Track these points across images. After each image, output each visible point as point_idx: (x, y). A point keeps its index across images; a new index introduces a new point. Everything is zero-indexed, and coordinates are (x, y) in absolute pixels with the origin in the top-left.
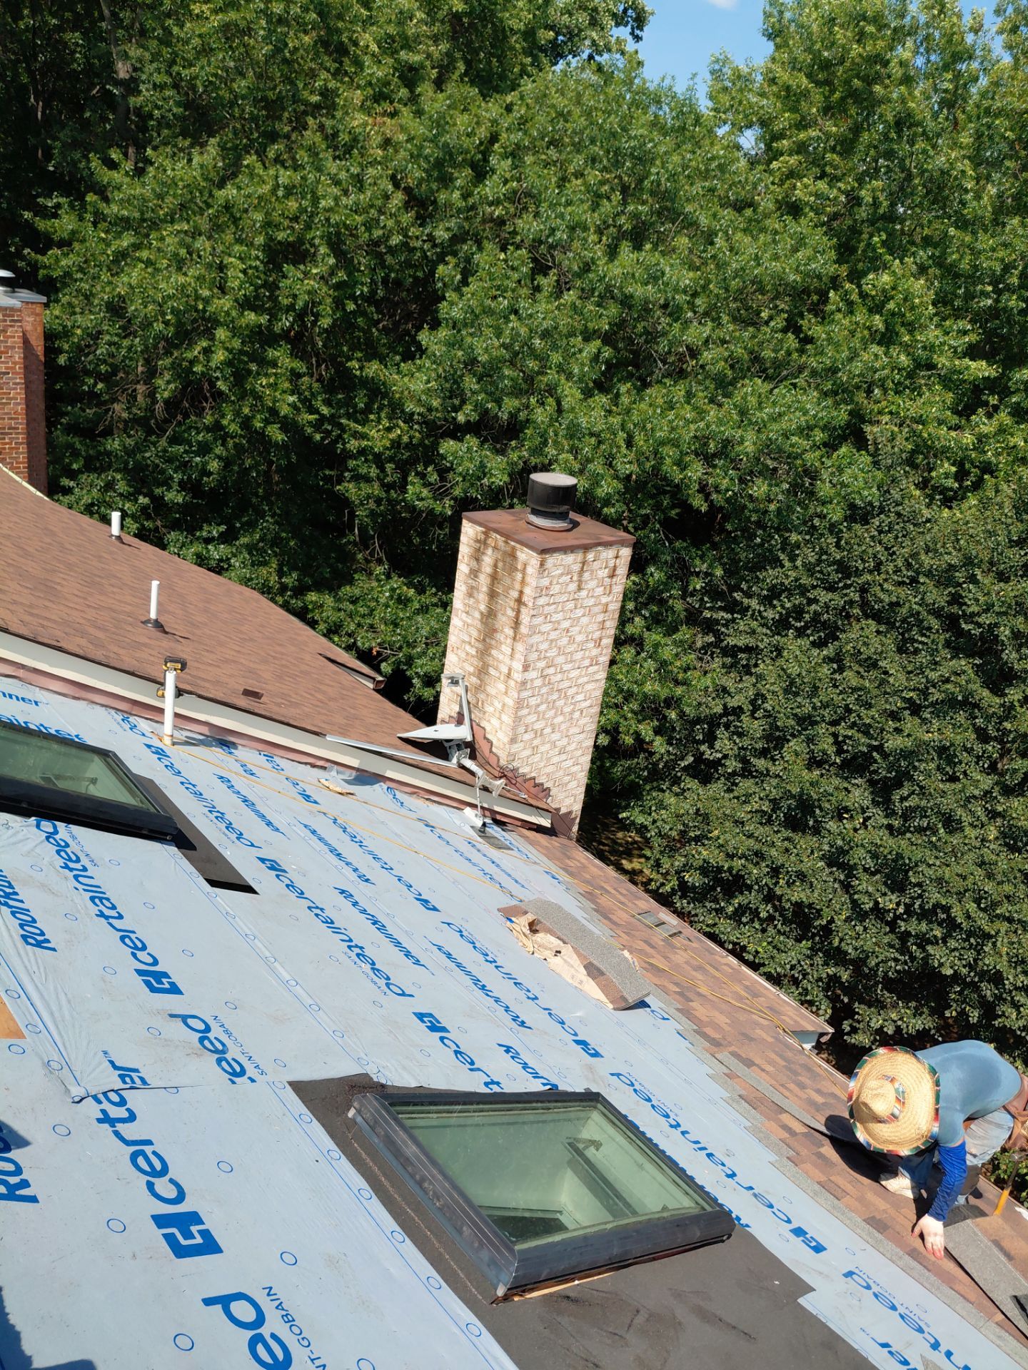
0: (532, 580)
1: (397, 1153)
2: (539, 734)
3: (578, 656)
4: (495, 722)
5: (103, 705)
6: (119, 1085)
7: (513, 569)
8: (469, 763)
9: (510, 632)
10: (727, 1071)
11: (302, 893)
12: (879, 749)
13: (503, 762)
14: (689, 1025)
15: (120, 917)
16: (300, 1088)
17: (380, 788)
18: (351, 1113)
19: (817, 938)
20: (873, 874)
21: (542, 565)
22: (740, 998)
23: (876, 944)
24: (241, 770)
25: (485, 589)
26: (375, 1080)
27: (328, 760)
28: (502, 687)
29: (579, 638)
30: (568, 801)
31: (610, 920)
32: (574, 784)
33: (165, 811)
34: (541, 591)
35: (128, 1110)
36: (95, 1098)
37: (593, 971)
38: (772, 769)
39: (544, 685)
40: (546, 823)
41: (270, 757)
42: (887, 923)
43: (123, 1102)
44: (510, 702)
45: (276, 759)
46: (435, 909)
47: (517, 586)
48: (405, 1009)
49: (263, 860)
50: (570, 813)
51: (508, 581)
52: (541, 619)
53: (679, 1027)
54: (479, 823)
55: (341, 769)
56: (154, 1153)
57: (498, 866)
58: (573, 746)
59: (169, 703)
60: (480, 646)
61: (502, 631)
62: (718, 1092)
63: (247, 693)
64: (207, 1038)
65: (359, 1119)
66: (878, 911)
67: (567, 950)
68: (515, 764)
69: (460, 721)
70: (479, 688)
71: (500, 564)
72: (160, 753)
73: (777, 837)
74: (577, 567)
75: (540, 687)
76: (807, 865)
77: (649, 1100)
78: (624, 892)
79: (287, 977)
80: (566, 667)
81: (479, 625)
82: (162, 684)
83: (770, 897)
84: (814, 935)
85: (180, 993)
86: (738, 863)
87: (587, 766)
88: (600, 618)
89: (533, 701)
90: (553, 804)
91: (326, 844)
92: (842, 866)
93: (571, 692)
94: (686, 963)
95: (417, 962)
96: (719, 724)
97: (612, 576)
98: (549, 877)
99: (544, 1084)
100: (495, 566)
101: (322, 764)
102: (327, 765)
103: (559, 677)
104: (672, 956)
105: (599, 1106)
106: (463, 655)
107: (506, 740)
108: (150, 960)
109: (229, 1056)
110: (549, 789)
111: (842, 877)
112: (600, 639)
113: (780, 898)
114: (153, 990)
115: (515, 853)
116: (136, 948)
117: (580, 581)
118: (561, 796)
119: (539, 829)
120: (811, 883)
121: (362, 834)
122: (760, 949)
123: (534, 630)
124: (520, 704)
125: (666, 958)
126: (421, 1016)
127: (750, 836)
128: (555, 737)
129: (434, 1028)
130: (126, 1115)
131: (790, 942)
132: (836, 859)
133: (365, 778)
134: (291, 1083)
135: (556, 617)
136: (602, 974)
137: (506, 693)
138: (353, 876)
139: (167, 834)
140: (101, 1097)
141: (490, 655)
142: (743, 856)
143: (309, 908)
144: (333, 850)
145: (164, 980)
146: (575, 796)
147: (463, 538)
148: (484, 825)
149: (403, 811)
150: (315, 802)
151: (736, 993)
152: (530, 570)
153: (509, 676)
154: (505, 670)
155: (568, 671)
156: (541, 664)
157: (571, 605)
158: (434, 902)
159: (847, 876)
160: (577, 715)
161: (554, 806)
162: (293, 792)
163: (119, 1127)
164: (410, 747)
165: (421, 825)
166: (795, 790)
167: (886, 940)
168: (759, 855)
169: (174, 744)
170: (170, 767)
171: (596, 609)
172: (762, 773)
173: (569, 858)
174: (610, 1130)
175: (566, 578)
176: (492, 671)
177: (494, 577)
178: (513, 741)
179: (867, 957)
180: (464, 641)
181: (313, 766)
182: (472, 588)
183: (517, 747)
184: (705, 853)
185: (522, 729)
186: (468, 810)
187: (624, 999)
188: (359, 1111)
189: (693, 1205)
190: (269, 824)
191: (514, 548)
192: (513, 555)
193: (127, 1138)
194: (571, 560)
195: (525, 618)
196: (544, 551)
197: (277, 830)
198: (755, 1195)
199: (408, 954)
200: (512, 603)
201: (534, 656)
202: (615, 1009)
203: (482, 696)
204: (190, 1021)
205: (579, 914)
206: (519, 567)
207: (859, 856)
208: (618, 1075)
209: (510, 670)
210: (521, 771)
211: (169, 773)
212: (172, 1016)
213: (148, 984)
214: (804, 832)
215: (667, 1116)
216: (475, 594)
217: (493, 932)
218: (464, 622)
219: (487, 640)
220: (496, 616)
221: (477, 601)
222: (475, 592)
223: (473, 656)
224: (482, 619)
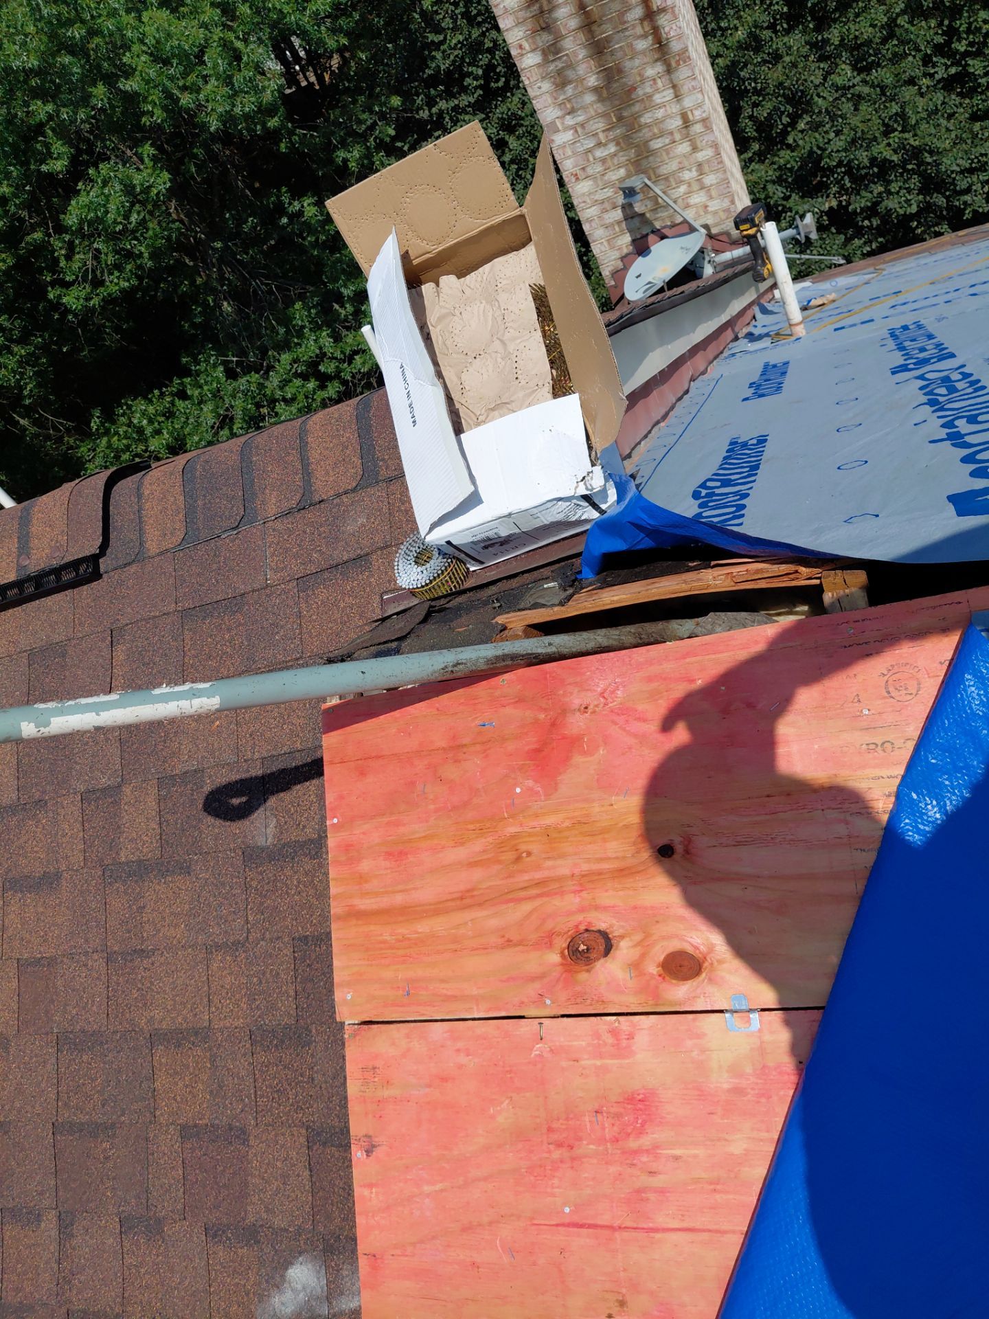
25: (582, 55)
28: (683, 148)
44: (706, 154)
51: (613, 9)
60: (619, 132)
61: (643, 81)
81: (600, 108)
100: (581, 6)
106: (598, 168)
107: (726, 203)
137: (694, 149)
141: (641, 128)
153: (687, 124)
154: (677, 122)
176: (656, 144)
177: (589, 24)
180: (590, 151)
182: (560, 71)
200: (639, 29)
203: (657, 189)
216: (570, 74)
218: (574, 128)
219: (625, 114)
220: (621, 72)
221: (580, 81)
222: (568, 72)
223: (614, 155)
224: (600, 95)
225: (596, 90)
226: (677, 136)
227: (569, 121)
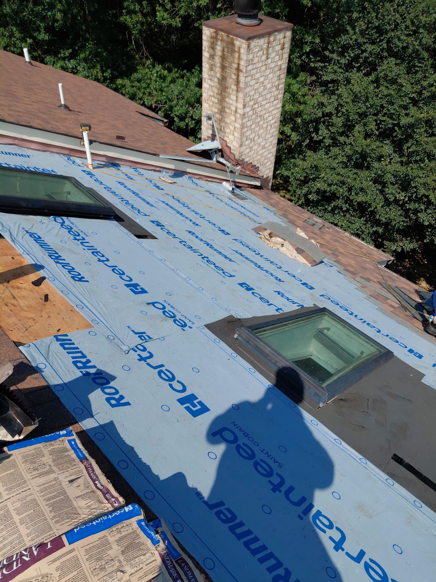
0: (244, 57)
1: (261, 352)
2: (252, 140)
3: (268, 96)
4: (231, 137)
5: (57, 153)
6: (140, 342)
7: (233, 51)
8: (222, 160)
9: (234, 87)
10: (361, 285)
11: (174, 236)
12: (398, 125)
13: (237, 157)
14: (341, 268)
15: (108, 260)
16: (209, 326)
17: (185, 177)
18: (236, 336)
19: (368, 216)
20: (394, 185)
21: (249, 47)
22: (355, 251)
23: (395, 215)
24: (126, 177)
25: (218, 65)
26: (236, 317)
27: (161, 167)
28: (233, 118)
29: (269, 86)
30: (267, 172)
31: (296, 225)
32: (269, 163)
33: (107, 205)
34: (250, 62)
35: (148, 352)
36: (133, 349)
37: (299, 251)
38: (348, 141)
39: (253, 114)
40: (258, 184)
41: (135, 169)
42: (399, 206)
43: (145, 349)
44: (238, 126)
45: (138, 169)
46: (228, 234)
47: (236, 61)
48: (233, 283)
49: (153, 222)
50: (268, 177)
51: (230, 59)
52: (250, 78)
53: (338, 269)
54: (231, 189)
55: (167, 171)
56: (166, 370)
57: (245, 208)
58: (268, 144)
59: (87, 148)
60: (220, 97)
61: (230, 87)
62: (362, 295)
63: (118, 137)
64: (165, 311)
65: (240, 338)
66: (396, 201)
67: (286, 243)
68: (242, 157)
69: (213, 138)
70: (221, 120)
71: (226, 50)
72: (89, 173)
73: (349, 174)
74: (265, 46)
75: (252, 116)
76: (365, 184)
77: (338, 304)
78: (297, 211)
79: (185, 277)
80: (263, 103)
81: (218, 85)
82: (82, 139)
83: (348, 200)
84: (366, 215)
85: (147, 292)
86: (333, 188)
87: (275, 154)
88: (278, 73)
89: (249, 124)
90: (260, 174)
91: (175, 210)
92: (381, 183)
93: (266, 116)
94: (331, 239)
95: (231, 260)
96: (320, 123)
97: (283, 49)
98: (266, 210)
99: (298, 306)
100: (223, 51)
101: (158, 169)
102: (161, 169)
103: (260, 109)
104: (324, 237)
105: (326, 313)
106: (211, 103)
107: (237, 146)
108: (129, 279)
109: (177, 318)
110: (258, 167)
111: (380, 188)
112: (278, 85)
113: (352, 201)
114: (136, 293)
115: (249, 200)
116: (120, 274)
117: (267, 54)
118: (264, 170)
119: (256, 187)
120: (366, 192)
121: (187, 202)
122: (344, 224)
123: (247, 85)
124: (243, 126)
125: (322, 238)
126: (241, 285)
127: (339, 174)
128: (260, 141)
129: (249, 289)
130: (148, 355)
131: (357, 219)
132: (378, 180)
133: (178, 174)
134: (205, 326)
135: (258, 76)
136: (304, 251)
137: (235, 121)
138: (191, 224)
139: (111, 216)
140: (135, 348)
141: (225, 101)
142: (336, 184)
143: (180, 242)
144: (178, 212)
145: (138, 287)
146: (269, 169)
147: (204, 37)
148: (233, 189)
149: (199, 188)
150: (162, 189)
151: (352, 249)
152: (242, 51)
153: (236, 112)
154: (234, 109)
155: (264, 105)
156: (251, 103)
157: (263, 68)
158: (227, 230)
159: (383, 187)
160: (269, 127)
161: (261, 175)
162: (151, 185)
163: (148, 361)
164: (193, 155)
165: (208, 193)
166: (359, 150)
167: (399, 213)
168: (343, 183)
169: (94, 168)
170: (96, 180)
171: (276, 69)
172: (342, 144)
173: (271, 199)
174: (334, 322)
175: (261, 53)
176: (227, 110)
177: (223, 58)
178: (241, 146)
179: (391, 221)
180: (210, 96)
181: (155, 171)
182: (212, 65)
183: (243, 148)
184: (319, 185)
185: (244, 139)
186: (224, 183)
187: (315, 261)
188: (239, 335)
189: (376, 350)
190: (148, 203)
191: (232, 39)
192: (232, 43)
193: (154, 365)
194: (262, 42)
195: (242, 79)
196: (249, 39)
197: (152, 206)
198: (390, 338)
199: (226, 257)
200: (234, 71)
201: (248, 99)
202: (311, 266)
203: (223, 124)
204: (156, 305)
205: (283, 224)
206: (236, 50)
207: (389, 178)
208: (323, 295)
209: (236, 108)
210: (246, 160)
211: (97, 184)
212: (148, 304)
213: (132, 290)
214: (362, 170)
215: (347, 310)
216: (214, 69)
217: (253, 239)
218: (210, 85)
219: (223, 93)
220: (226, 79)
221: (215, 73)
222: (214, 67)
223: (216, 103)
224: (219, 82)
226: (233, 113)
227: (209, 82)
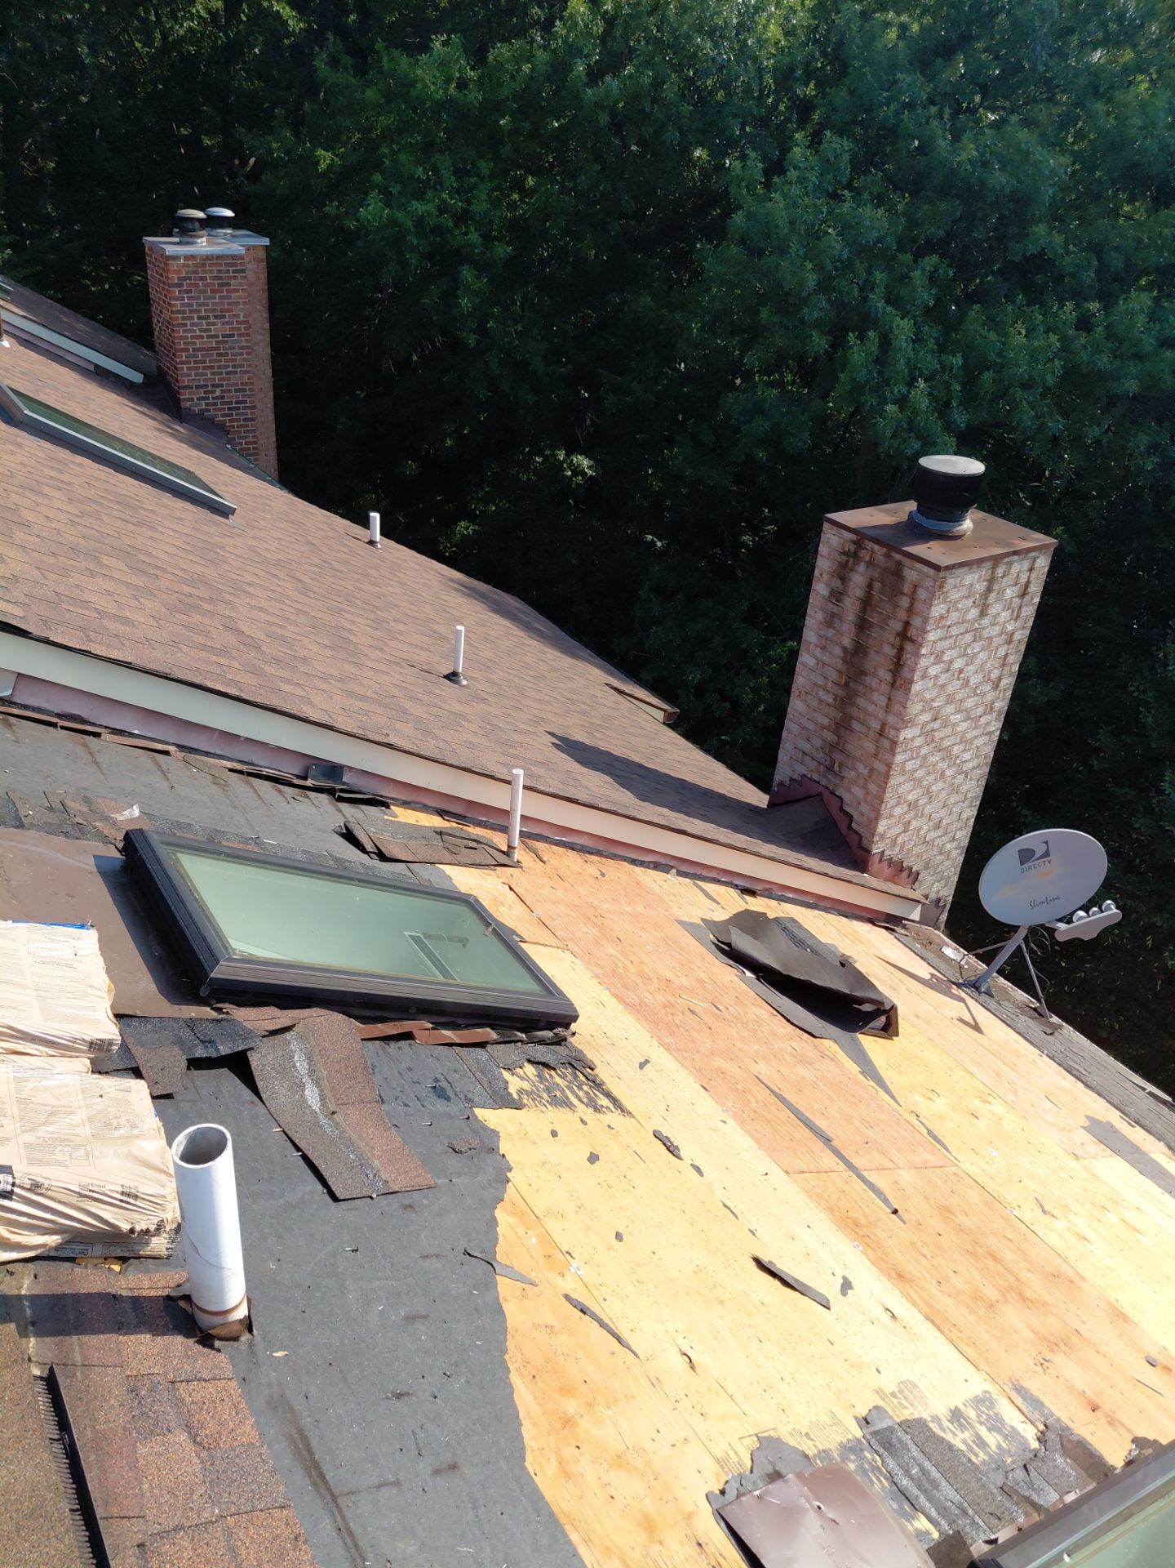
0: (924, 609)
3: (971, 703)
4: (858, 791)
7: (895, 591)
9: (888, 677)
13: (866, 843)
21: (940, 586)
25: (851, 617)
28: (870, 746)
29: (974, 680)
30: (940, 885)
32: (947, 864)
34: (936, 622)
39: (927, 744)
47: (902, 614)
50: (941, 898)
51: (887, 608)
52: (931, 659)
58: (952, 818)
59: (518, 804)
60: (841, 693)
61: (874, 674)
68: (881, 845)
70: (836, 747)
71: (877, 585)
74: (981, 587)
75: (922, 748)
80: (955, 719)
81: (840, 665)
87: (967, 844)
88: (1002, 651)
89: (912, 766)
90: (921, 890)
93: (957, 750)
97: (1023, 594)
100: (870, 586)
103: (945, 732)
106: (815, 703)
107: (872, 815)
110: (917, 872)
112: (1000, 679)
117: (984, 605)
118: (930, 880)
128: (928, 809)
137: (876, 755)
141: (853, 704)
146: (947, 878)
147: (823, 549)
154: (876, 725)
155: (956, 724)
156: (926, 717)
157: (968, 637)
160: (960, 778)
161: (923, 893)
171: (999, 641)
175: (967, 602)
176: (856, 726)
177: (866, 603)
180: (816, 685)
182: (833, 615)
183: (887, 823)
185: (893, 801)
194: (974, 577)
195: (911, 659)
196: (945, 569)
200: (891, 638)
201: (918, 707)
206: (906, 589)
209: (883, 725)
216: (837, 624)
218: (818, 660)
219: (851, 684)
220: (865, 653)
221: (839, 633)
222: (836, 620)
223: (829, 705)
224: (845, 656)
225: (845, 649)
226: (871, 734)
227: (818, 652)
